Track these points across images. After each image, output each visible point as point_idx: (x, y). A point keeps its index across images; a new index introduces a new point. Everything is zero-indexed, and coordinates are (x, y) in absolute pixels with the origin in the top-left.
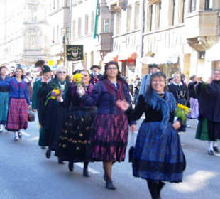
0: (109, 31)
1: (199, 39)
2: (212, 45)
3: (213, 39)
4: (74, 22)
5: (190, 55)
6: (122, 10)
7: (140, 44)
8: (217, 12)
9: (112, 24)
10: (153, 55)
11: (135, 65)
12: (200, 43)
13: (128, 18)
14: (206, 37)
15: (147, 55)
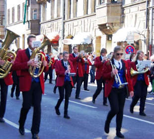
0: (37, 19)
1: (107, 25)
2: (117, 30)
3: (118, 25)
4: (9, 11)
5: (100, 37)
6: (47, 2)
7: (62, 28)
8: (120, 4)
9: (40, 13)
10: (72, 38)
11: (58, 45)
12: (108, 28)
13: (52, 8)
14: (112, 24)
15: (67, 38)
